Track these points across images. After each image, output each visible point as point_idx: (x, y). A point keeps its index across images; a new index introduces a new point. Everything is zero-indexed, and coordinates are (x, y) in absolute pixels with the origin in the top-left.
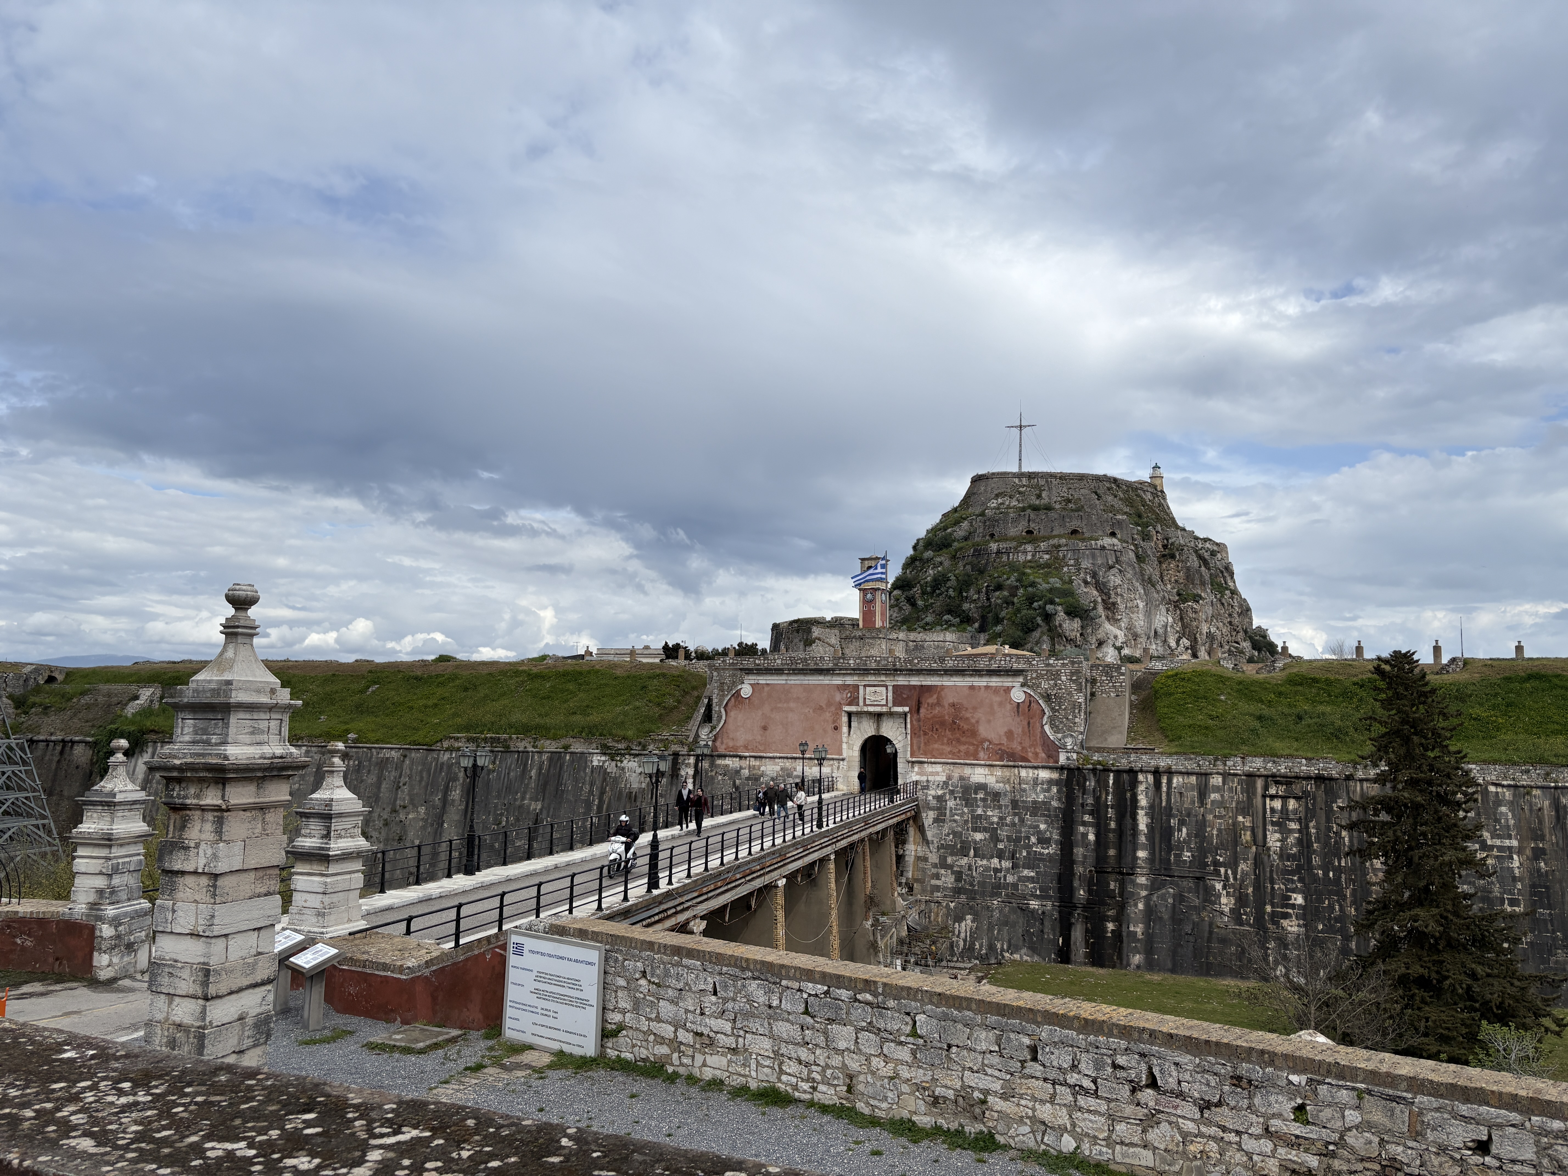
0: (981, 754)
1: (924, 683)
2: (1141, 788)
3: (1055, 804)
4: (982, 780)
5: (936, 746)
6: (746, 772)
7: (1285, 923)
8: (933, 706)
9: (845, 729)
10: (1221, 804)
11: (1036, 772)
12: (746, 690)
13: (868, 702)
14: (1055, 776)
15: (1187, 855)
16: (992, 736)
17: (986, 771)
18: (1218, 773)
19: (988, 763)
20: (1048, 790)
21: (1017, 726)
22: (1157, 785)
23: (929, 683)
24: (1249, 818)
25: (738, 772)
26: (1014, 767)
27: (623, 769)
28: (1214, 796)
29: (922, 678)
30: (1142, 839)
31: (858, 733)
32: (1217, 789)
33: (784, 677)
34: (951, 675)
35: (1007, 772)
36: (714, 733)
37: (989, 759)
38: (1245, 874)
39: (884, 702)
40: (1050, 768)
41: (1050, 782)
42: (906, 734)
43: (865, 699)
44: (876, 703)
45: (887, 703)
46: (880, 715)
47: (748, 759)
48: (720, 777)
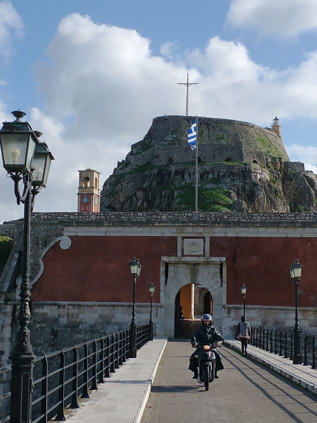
1: (240, 235)
6: (64, 321)
9: (162, 278)
12: (65, 243)
13: (185, 253)
25: (56, 320)
29: (238, 229)
34: (267, 227)
39: (201, 253)
42: (222, 282)
43: (183, 250)
44: (193, 254)
45: (204, 253)
46: (196, 264)
47: (66, 307)
48: (38, 326)
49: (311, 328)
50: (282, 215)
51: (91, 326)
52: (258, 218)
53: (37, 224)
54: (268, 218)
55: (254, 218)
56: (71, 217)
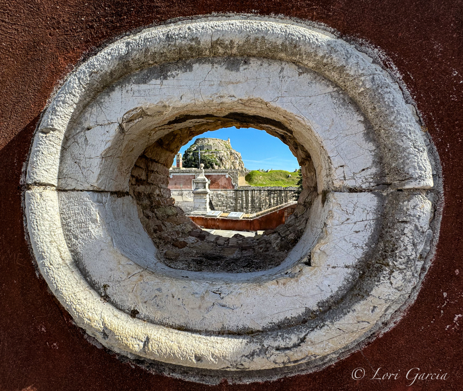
0: (220, 188)
2: (249, 193)
3: (234, 196)
5: (211, 186)
10: (263, 195)
11: (230, 191)
15: (257, 205)
16: (222, 184)
21: (227, 182)
22: (252, 193)
24: (268, 197)
30: (250, 202)
33: (179, 174)
34: (214, 173)
35: (225, 191)
40: (233, 190)
41: (233, 193)
56: (172, 171)
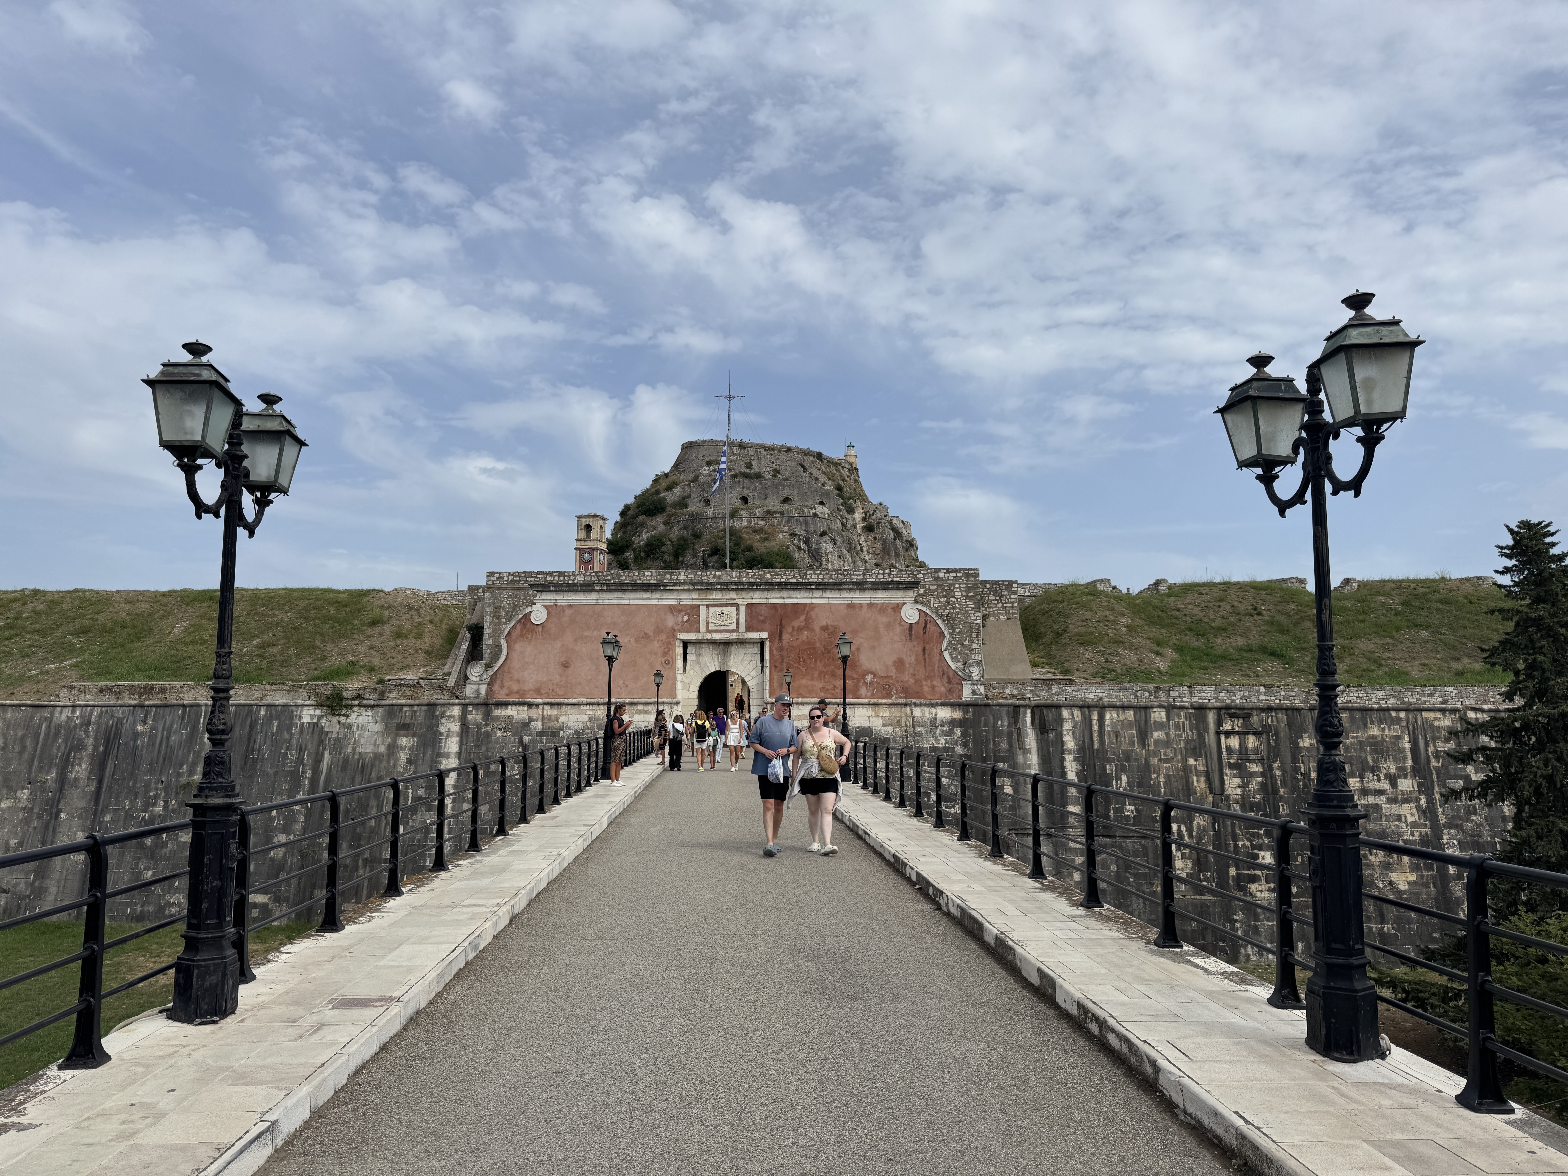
0: (863, 691)
1: (788, 601)
2: (1067, 726)
3: (959, 750)
4: (864, 723)
5: (804, 682)
6: (538, 725)
7: (1253, 887)
8: (800, 629)
9: (680, 663)
10: (1167, 743)
11: (933, 710)
12: (538, 615)
13: (712, 627)
14: (958, 714)
16: (877, 667)
17: (869, 711)
18: (1161, 706)
19: (872, 701)
20: (950, 733)
21: (910, 653)
23: (795, 601)
24: (1202, 761)
25: (526, 725)
26: (906, 705)
27: (350, 726)
28: (1158, 735)
29: (785, 594)
30: (1073, 791)
31: (697, 668)
32: (1160, 726)
33: (594, 595)
34: (824, 590)
35: (896, 712)
36: (490, 673)
37: (873, 696)
38: (1202, 830)
39: (734, 627)
40: (952, 705)
41: (953, 723)
42: (762, 667)
43: (708, 623)
44: (722, 628)
45: (738, 627)
46: (727, 643)
47: (541, 707)
48: (499, 734)
49: (885, 728)
50: (845, 573)
51: (577, 732)
52: (813, 576)
53: (499, 588)
54: (827, 577)
55: (808, 577)
56: (549, 578)
